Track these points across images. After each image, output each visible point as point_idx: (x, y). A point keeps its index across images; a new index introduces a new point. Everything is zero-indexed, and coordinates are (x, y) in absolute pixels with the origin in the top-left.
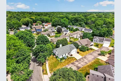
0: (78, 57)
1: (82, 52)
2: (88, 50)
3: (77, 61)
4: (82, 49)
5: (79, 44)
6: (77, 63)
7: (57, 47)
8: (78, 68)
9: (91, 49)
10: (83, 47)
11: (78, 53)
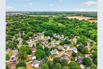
0: (58, 54)
1: (59, 52)
2: (62, 51)
3: (58, 55)
4: (60, 51)
5: (59, 49)
6: (58, 56)
7: (51, 50)
8: (58, 57)
9: (63, 50)
10: (60, 50)
11: (58, 52)
